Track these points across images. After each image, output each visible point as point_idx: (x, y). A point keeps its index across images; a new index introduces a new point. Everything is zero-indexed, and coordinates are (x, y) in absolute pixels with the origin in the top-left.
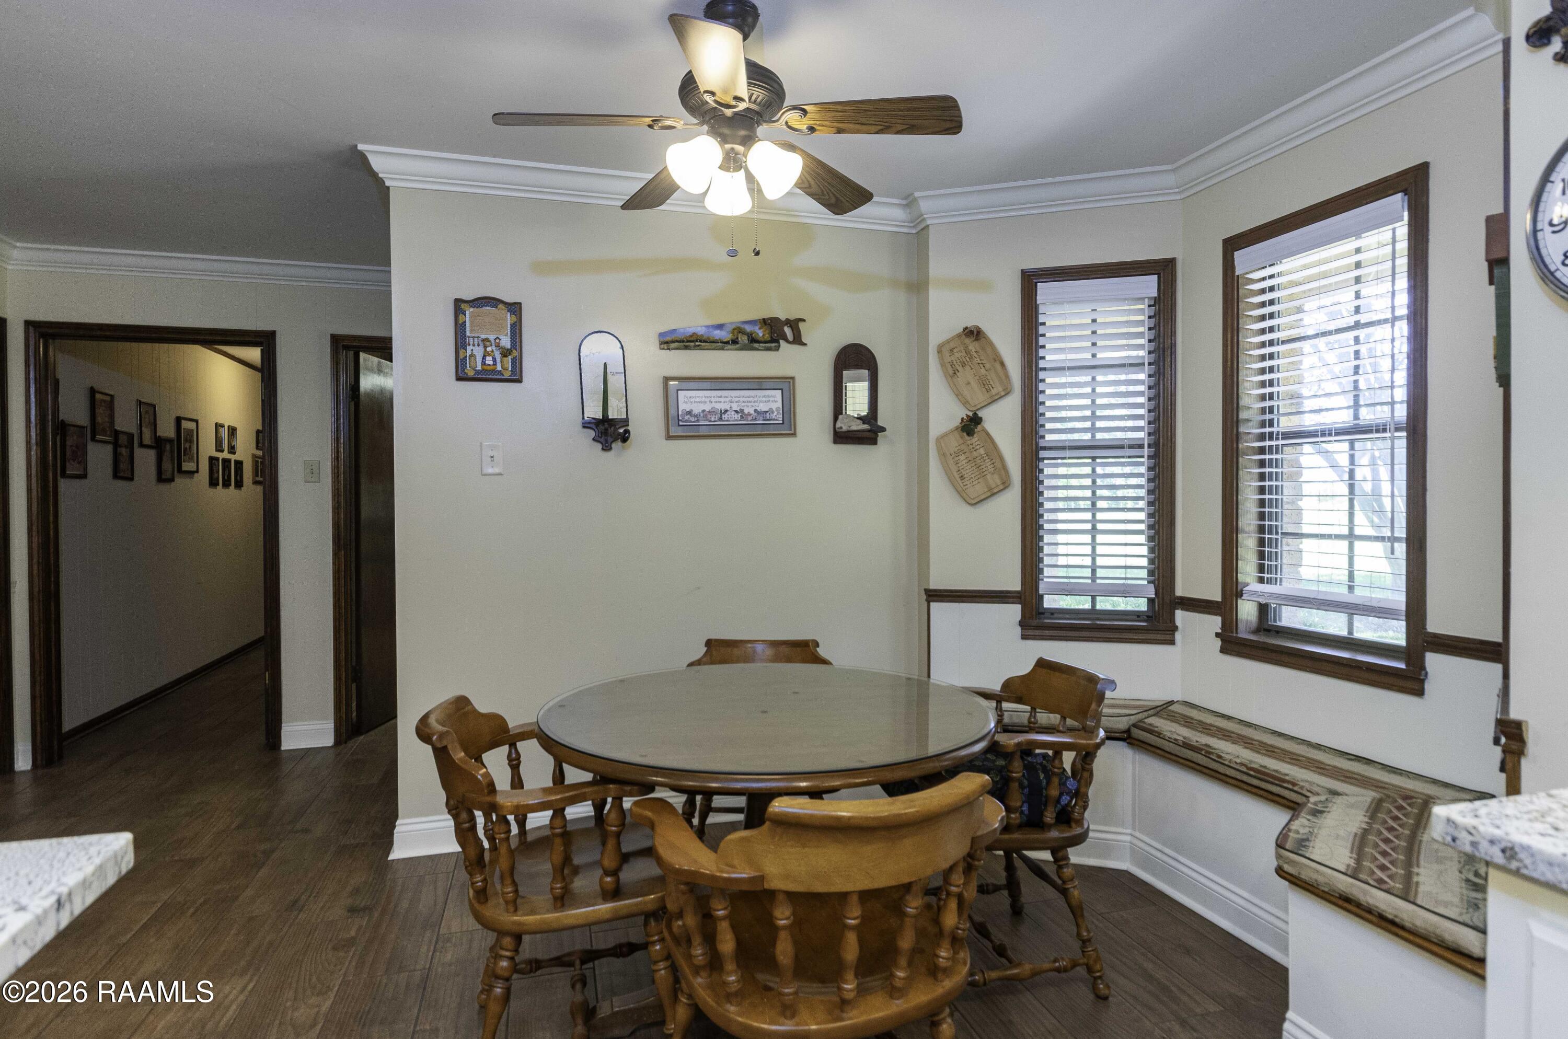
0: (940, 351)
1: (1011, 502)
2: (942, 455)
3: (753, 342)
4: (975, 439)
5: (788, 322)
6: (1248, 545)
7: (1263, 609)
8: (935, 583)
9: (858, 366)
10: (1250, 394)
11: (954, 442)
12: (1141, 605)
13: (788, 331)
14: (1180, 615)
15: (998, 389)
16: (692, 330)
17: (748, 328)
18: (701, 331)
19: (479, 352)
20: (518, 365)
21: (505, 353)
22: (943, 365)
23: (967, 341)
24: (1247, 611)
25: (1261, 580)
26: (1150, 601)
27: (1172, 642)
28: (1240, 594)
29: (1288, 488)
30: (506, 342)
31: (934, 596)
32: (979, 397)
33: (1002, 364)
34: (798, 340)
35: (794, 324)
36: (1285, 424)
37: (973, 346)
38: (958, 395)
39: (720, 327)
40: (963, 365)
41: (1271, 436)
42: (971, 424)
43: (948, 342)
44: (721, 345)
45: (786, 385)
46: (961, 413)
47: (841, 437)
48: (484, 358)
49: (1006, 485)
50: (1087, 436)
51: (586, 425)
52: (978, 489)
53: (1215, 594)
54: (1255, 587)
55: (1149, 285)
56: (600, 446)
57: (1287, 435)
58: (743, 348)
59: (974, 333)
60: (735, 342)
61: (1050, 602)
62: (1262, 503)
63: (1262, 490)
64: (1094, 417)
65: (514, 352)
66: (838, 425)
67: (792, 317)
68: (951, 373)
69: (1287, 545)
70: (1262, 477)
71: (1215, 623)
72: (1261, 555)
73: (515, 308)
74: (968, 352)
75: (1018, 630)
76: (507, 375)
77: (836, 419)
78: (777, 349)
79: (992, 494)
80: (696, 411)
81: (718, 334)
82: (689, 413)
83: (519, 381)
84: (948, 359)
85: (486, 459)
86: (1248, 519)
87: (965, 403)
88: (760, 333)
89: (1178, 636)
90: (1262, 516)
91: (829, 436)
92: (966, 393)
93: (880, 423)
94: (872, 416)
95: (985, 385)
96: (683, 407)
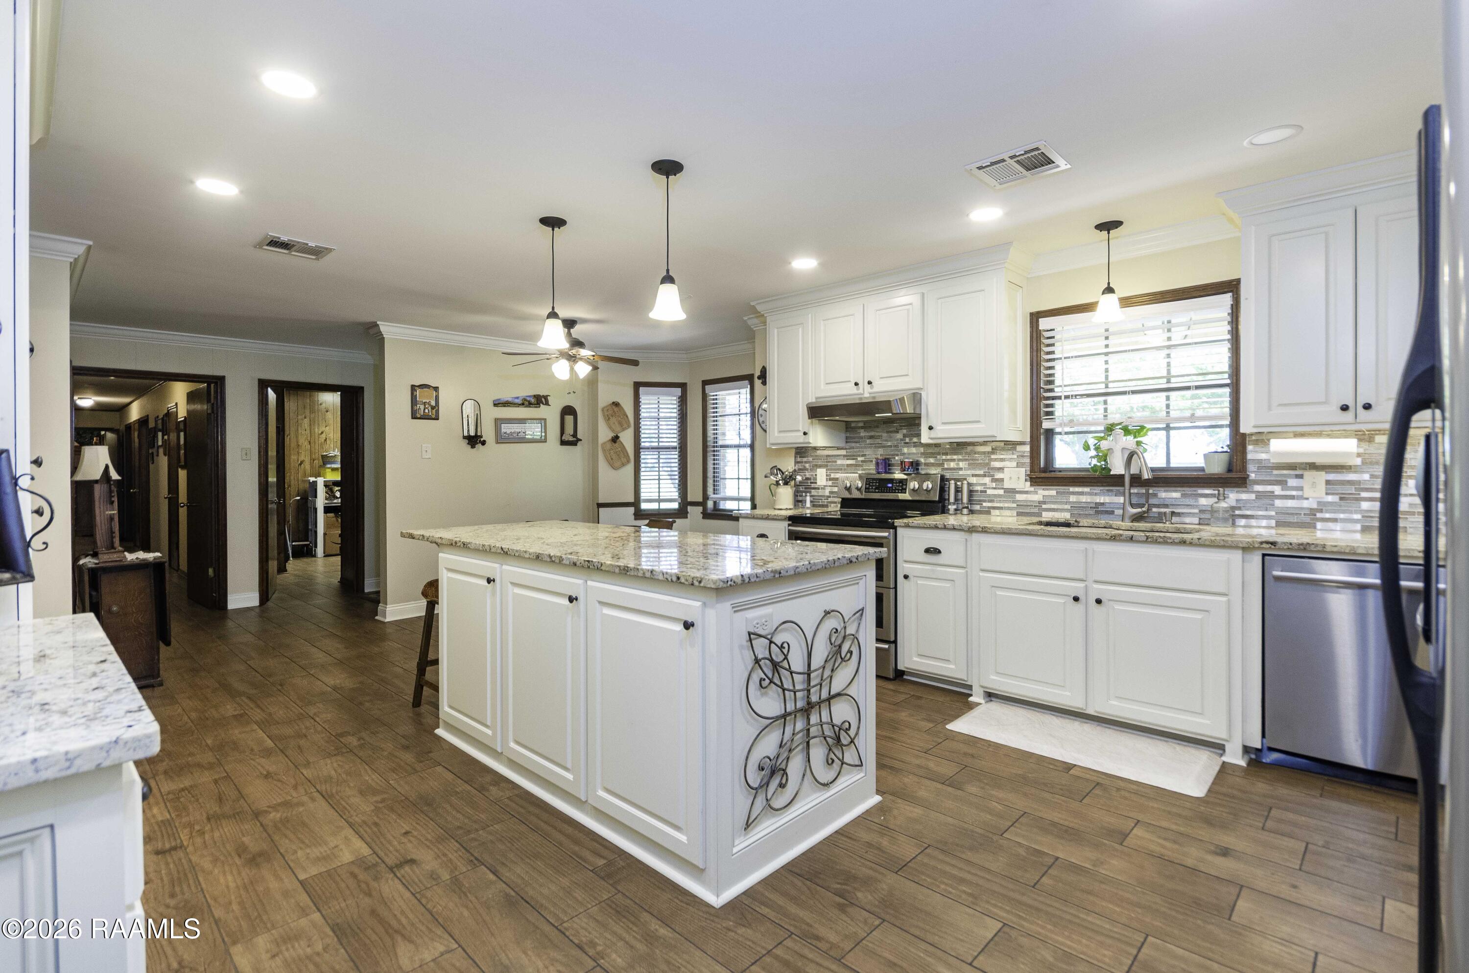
0: (603, 410)
1: (630, 468)
2: (604, 451)
3: (530, 404)
4: (617, 444)
5: (543, 396)
6: (710, 482)
7: (715, 503)
8: (601, 500)
9: (570, 414)
10: (710, 433)
11: (609, 446)
12: (675, 506)
13: (543, 400)
14: (689, 508)
15: (625, 426)
16: (507, 399)
17: (528, 399)
18: (510, 400)
19: (422, 407)
20: (437, 412)
21: (433, 408)
22: (604, 416)
23: (614, 407)
24: (710, 504)
25: (714, 494)
26: (679, 503)
27: (687, 518)
28: (708, 499)
29: (722, 464)
30: (433, 403)
31: (600, 505)
32: (618, 428)
33: (627, 416)
34: (547, 404)
35: (546, 397)
36: (720, 443)
37: (616, 409)
38: (610, 428)
39: (517, 398)
40: (612, 416)
41: (717, 447)
42: (615, 439)
43: (606, 407)
44: (518, 405)
45: (543, 421)
46: (611, 435)
47: (563, 443)
48: (424, 410)
49: (628, 461)
50: (656, 444)
51: (464, 437)
52: (618, 464)
53: (701, 500)
54: (713, 496)
55: (678, 391)
56: (470, 446)
57: (722, 446)
58: (526, 407)
59: (616, 404)
60: (523, 404)
61: (644, 506)
62: (714, 468)
63: (714, 464)
64: (659, 437)
65: (436, 408)
66: (563, 438)
67: (545, 394)
68: (607, 419)
69: (721, 483)
70: (714, 460)
71: (700, 509)
72: (714, 485)
73: (436, 389)
74: (614, 411)
75: (633, 517)
76: (433, 416)
77: (562, 436)
78: (539, 407)
79: (623, 465)
80: (508, 432)
81: (517, 401)
82: (505, 433)
83: (438, 419)
84: (606, 414)
85: (424, 452)
86: (710, 474)
87: (613, 431)
88: (533, 400)
89: (689, 515)
90: (714, 472)
91: (559, 443)
92: (613, 427)
93: (579, 436)
94: (575, 435)
95: (620, 424)
96: (503, 430)
